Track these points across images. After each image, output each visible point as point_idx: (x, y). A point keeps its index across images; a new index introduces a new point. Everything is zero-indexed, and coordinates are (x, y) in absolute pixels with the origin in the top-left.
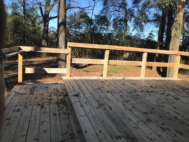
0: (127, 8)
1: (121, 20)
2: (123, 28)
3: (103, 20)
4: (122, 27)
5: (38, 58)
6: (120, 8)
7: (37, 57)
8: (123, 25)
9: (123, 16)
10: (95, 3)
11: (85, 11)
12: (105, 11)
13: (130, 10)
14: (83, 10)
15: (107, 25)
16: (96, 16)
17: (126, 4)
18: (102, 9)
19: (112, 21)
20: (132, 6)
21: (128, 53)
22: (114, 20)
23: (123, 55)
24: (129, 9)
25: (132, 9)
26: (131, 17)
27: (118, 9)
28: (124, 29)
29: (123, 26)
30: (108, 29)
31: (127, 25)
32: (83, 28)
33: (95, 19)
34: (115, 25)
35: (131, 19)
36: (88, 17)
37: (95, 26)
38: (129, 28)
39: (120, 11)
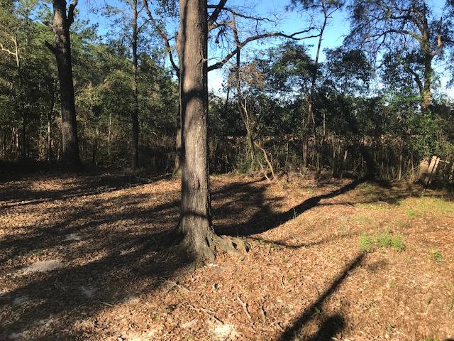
0: (430, 20)
1: (410, 58)
2: (417, 79)
3: (351, 61)
4: (414, 77)
5: (164, 183)
6: (404, 23)
7: (162, 178)
8: (418, 72)
9: (414, 45)
10: (326, 18)
11: (300, 43)
12: (357, 36)
13: (437, 24)
14: (291, 39)
15: (365, 77)
16: (329, 52)
17: (425, 10)
19: (378, 64)
20: (446, 12)
21: (434, 157)
22: (387, 58)
23: (419, 163)
24: (434, 23)
25: (444, 22)
26: (443, 46)
27: (396, 25)
28: (419, 83)
29: (415, 74)
30: (368, 87)
31: (429, 70)
32: (294, 88)
33: (327, 61)
34: (390, 74)
35: (442, 52)
36: (307, 58)
37: (328, 82)
38: (437, 78)
39: (406, 32)
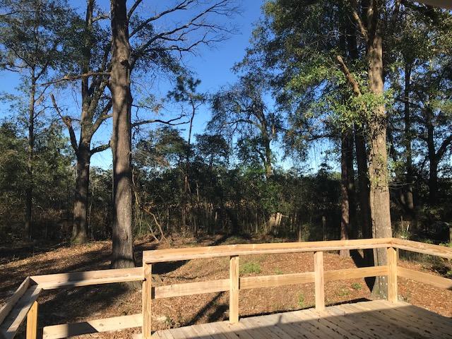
0: (266, 113)
1: (255, 142)
2: (262, 156)
3: (214, 143)
4: (259, 155)
5: (64, 250)
6: (249, 114)
7: (61, 246)
8: (261, 151)
9: (258, 132)
10: (194, 109)
11: (174, 127)
12: (217, 123)
14: (167, 125)
15: (226, 155)
16: (198, 137)
17: (262, 107)
18: (210, 119)
19: (234, 146)
20: (276, 108)
21: (278, 214)
22: (240, 142)
23: (269, 219)
24: (270, 115)
25: (276, 114)
26: (276, 131)
27: (244, 116)
28: (264, 160)
29: (260, 153)
30: (228, 162)
31: (268, 150)
32: (171, 163)
33: (197, 143)
34: (243, 153)
35: (276, 136)
36: (182, 139)
37: (198, 158)
38: (274, 156)
39: (251, 122)
